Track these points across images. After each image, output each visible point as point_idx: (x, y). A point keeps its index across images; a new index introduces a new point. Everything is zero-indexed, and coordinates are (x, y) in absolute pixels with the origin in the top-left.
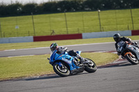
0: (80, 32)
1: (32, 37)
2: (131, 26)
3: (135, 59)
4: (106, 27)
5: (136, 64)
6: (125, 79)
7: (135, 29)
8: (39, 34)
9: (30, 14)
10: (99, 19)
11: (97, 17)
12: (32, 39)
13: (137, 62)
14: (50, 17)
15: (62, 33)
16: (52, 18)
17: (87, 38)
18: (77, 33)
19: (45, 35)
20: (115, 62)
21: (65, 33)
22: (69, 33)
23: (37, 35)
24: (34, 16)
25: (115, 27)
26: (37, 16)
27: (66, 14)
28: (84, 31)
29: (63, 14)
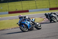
0: (28, 9)
1: (8, 12)
2: (49, 6)
3: (56, 20)
4: (39, 7)
5: (56, 22)
6: (47, 29)
7: (51, 7)
8: (11, 10)
9: (7, 2)
10: (36, 4)
11: (35, 3)
12: (8, 13)
13: (56, 21)
14: (15, 3)
15: (20, 10)
16: (16, 4)
17: (31, 12)
18: (27, 10)
19: (13, 11)
20: (43, 22)
21: (22, 10)
22: (23, 10)
23: (10, 11)
24: (9, 3)
25: (42, 7)
26: (10, 3)
27: (22, 2)
28: (29, 9)
29: (21, 2)
